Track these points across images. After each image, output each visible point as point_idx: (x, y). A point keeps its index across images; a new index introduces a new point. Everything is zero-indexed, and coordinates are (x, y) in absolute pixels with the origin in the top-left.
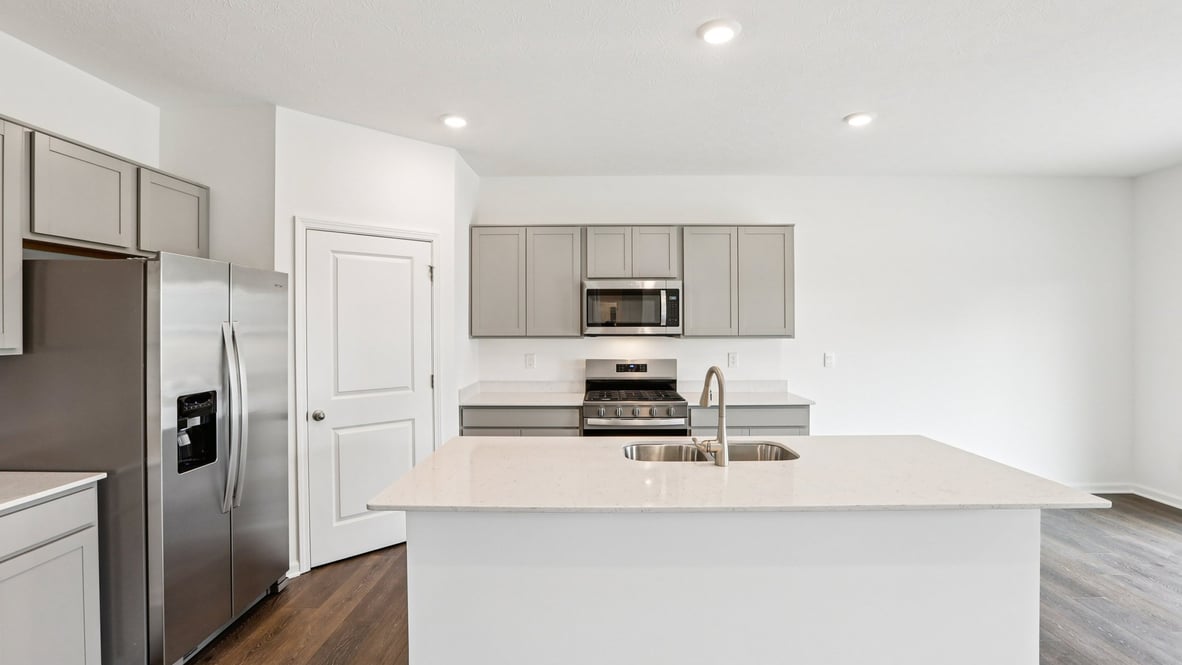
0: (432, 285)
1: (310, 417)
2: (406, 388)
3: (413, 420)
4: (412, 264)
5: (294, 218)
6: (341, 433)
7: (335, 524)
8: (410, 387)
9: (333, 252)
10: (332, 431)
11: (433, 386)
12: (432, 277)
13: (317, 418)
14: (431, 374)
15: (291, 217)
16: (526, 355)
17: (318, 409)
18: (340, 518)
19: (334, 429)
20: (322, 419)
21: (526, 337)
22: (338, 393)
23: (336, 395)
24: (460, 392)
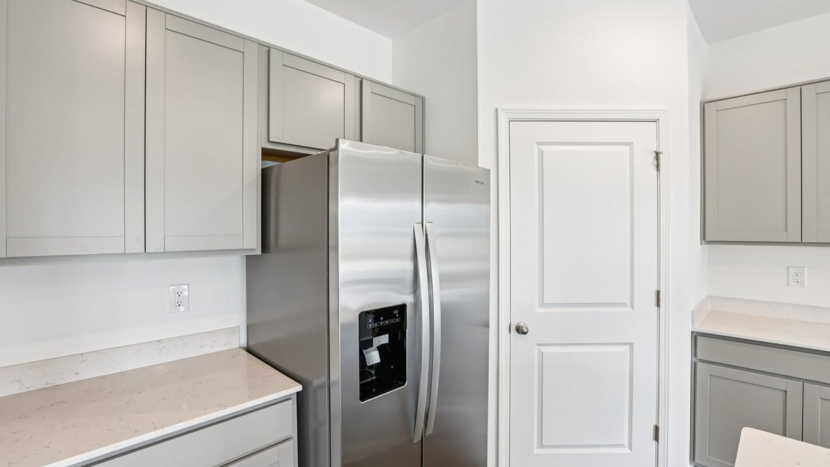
0: (658, 176)
1: (513, 329)
2: (624, 304)
3: (631, 345)
4: (632, 151)
5: (497, 109)
6: (545, 350)
7: (537, 451)
8: (628, 303)
9: (539, 144)
10: (536, 347)
11: (658, 305)
12: (658, 166)
13: (520, 330)
14: (656, 288)
15: (494, 109)
16: (788, 268)
17: (522, 321)
18: (541, 445)
19: (538, 345)
20: (525, 333)
21: (801, 243)
22: (543, 305)
23: (540, 307)
24: (693, 312)
